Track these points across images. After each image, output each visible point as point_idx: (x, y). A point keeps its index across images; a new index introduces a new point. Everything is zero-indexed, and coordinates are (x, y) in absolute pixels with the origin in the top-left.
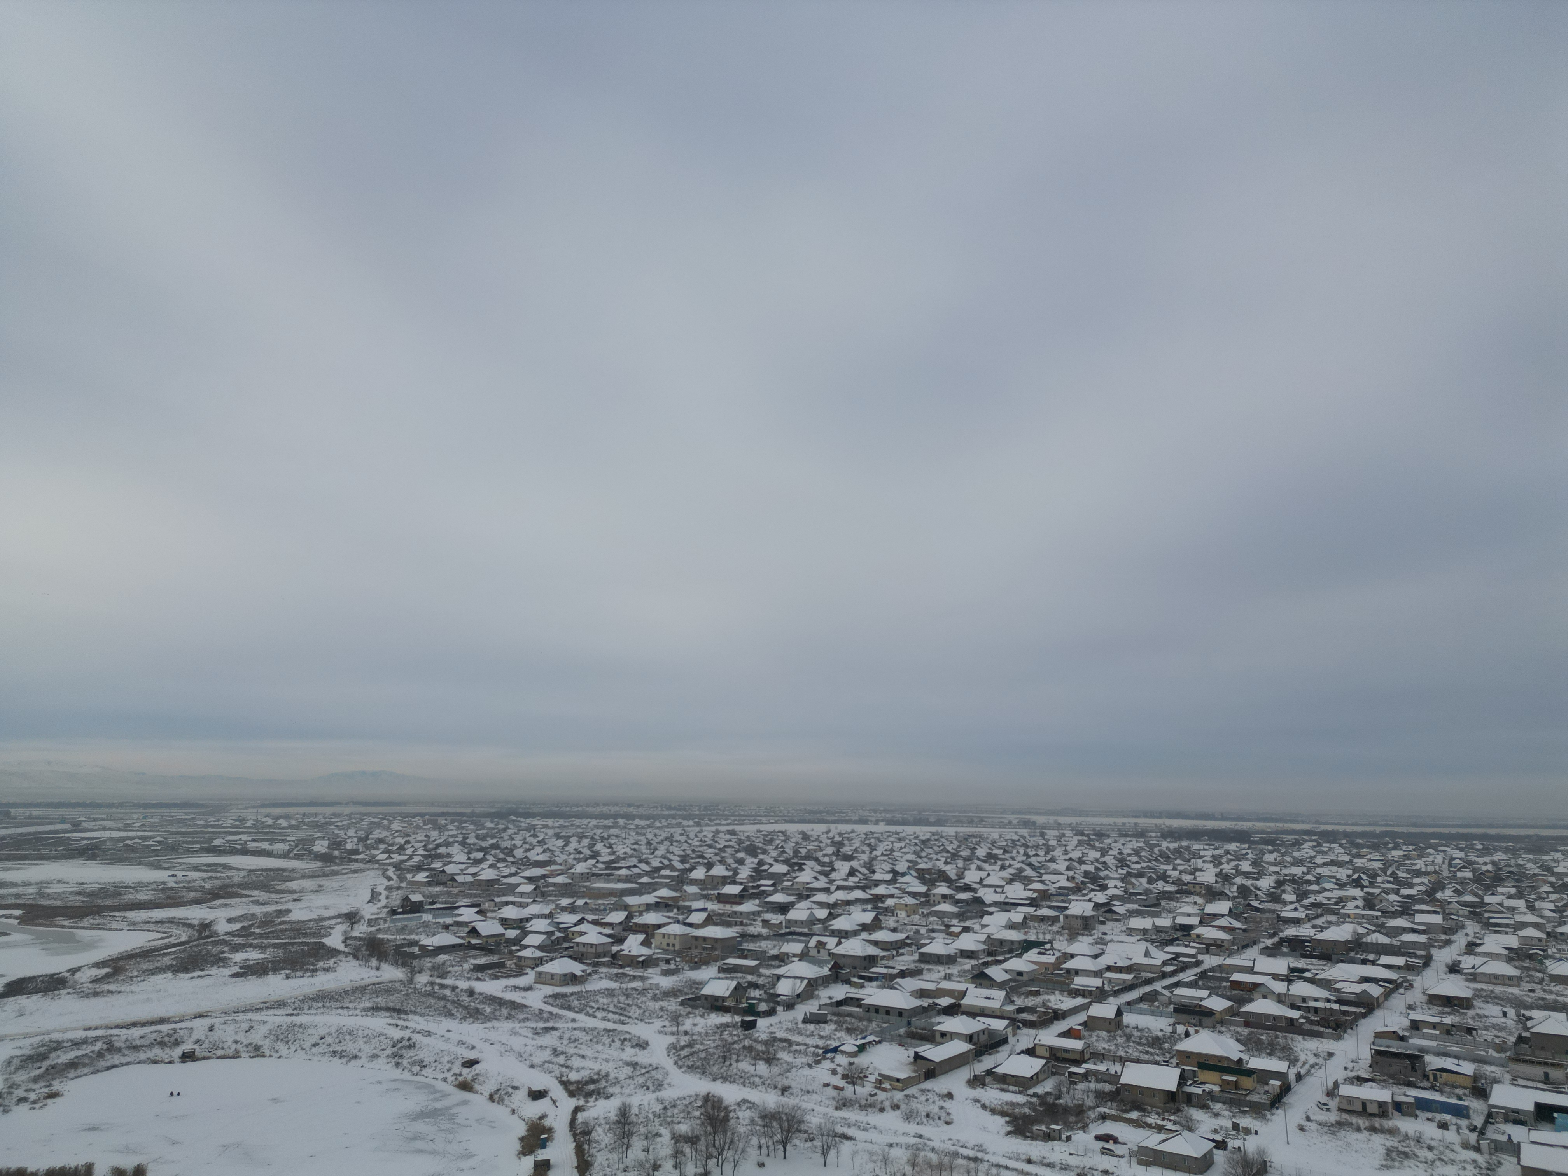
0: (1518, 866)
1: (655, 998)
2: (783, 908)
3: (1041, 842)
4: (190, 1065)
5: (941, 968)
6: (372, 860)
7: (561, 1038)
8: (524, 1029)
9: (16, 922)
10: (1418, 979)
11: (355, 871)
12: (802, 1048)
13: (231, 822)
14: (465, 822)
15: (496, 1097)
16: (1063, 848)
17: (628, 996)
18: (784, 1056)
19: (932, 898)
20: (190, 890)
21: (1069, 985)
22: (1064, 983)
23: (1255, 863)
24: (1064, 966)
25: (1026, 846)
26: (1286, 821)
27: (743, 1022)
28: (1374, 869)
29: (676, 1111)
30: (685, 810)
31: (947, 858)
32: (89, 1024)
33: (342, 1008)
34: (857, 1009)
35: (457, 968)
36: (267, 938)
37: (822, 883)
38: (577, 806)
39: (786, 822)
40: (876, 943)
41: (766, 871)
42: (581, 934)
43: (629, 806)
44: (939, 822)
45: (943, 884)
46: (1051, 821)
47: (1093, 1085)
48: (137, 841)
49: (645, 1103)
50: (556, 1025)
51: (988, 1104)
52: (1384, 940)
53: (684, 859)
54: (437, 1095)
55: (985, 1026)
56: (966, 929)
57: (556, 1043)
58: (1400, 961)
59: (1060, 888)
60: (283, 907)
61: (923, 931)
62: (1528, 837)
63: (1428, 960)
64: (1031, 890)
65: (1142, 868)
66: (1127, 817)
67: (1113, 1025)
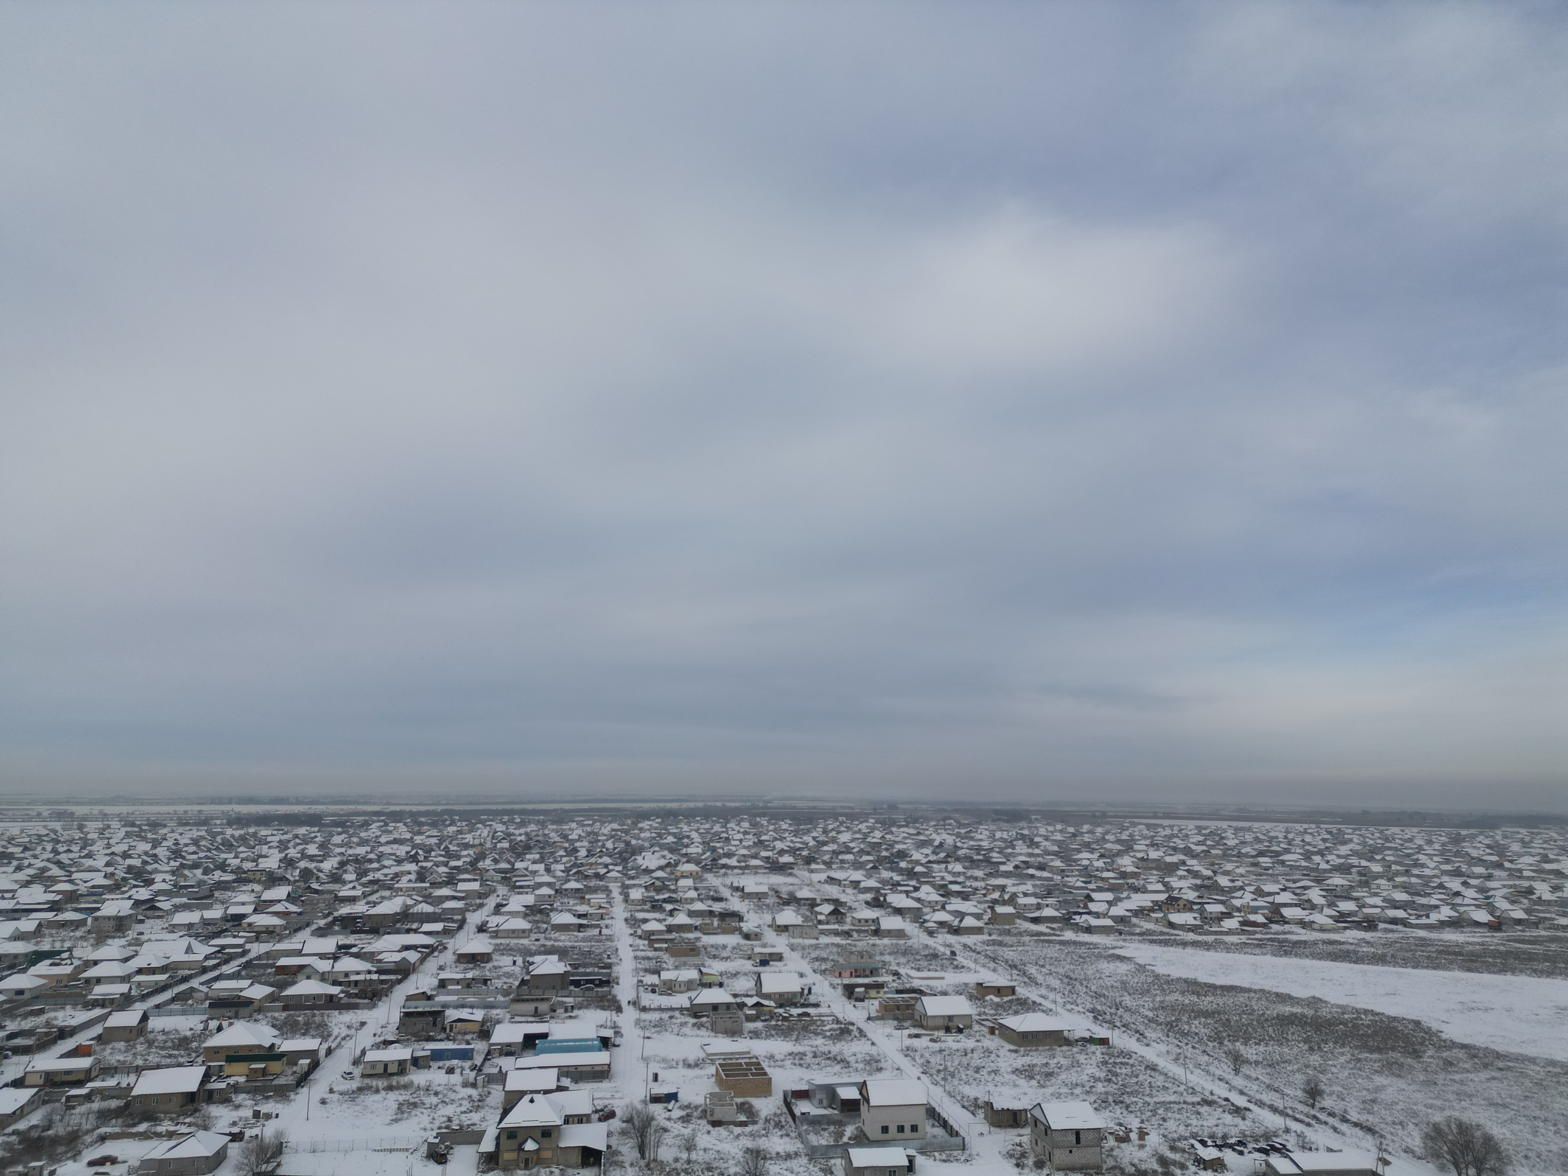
0: (545, 835)
3: (78, 836)
10: (452, 941)
16: (105, 842)
21: (85, 996)
22: (80, 995)
23: (322, 846)
24: (83, 975)
25: (56, 841)
26: (359, 803)
28: (430, 845)
46: (95, 812)
47: (96, 1105)
52: (427, 908)
58: (438, 927)
59: (93, 887)
62: (555, 810)
63: (462, 923)
64: (53, 892)
65: (199, 858)
66: (192, 803)
67: (134, 1032)
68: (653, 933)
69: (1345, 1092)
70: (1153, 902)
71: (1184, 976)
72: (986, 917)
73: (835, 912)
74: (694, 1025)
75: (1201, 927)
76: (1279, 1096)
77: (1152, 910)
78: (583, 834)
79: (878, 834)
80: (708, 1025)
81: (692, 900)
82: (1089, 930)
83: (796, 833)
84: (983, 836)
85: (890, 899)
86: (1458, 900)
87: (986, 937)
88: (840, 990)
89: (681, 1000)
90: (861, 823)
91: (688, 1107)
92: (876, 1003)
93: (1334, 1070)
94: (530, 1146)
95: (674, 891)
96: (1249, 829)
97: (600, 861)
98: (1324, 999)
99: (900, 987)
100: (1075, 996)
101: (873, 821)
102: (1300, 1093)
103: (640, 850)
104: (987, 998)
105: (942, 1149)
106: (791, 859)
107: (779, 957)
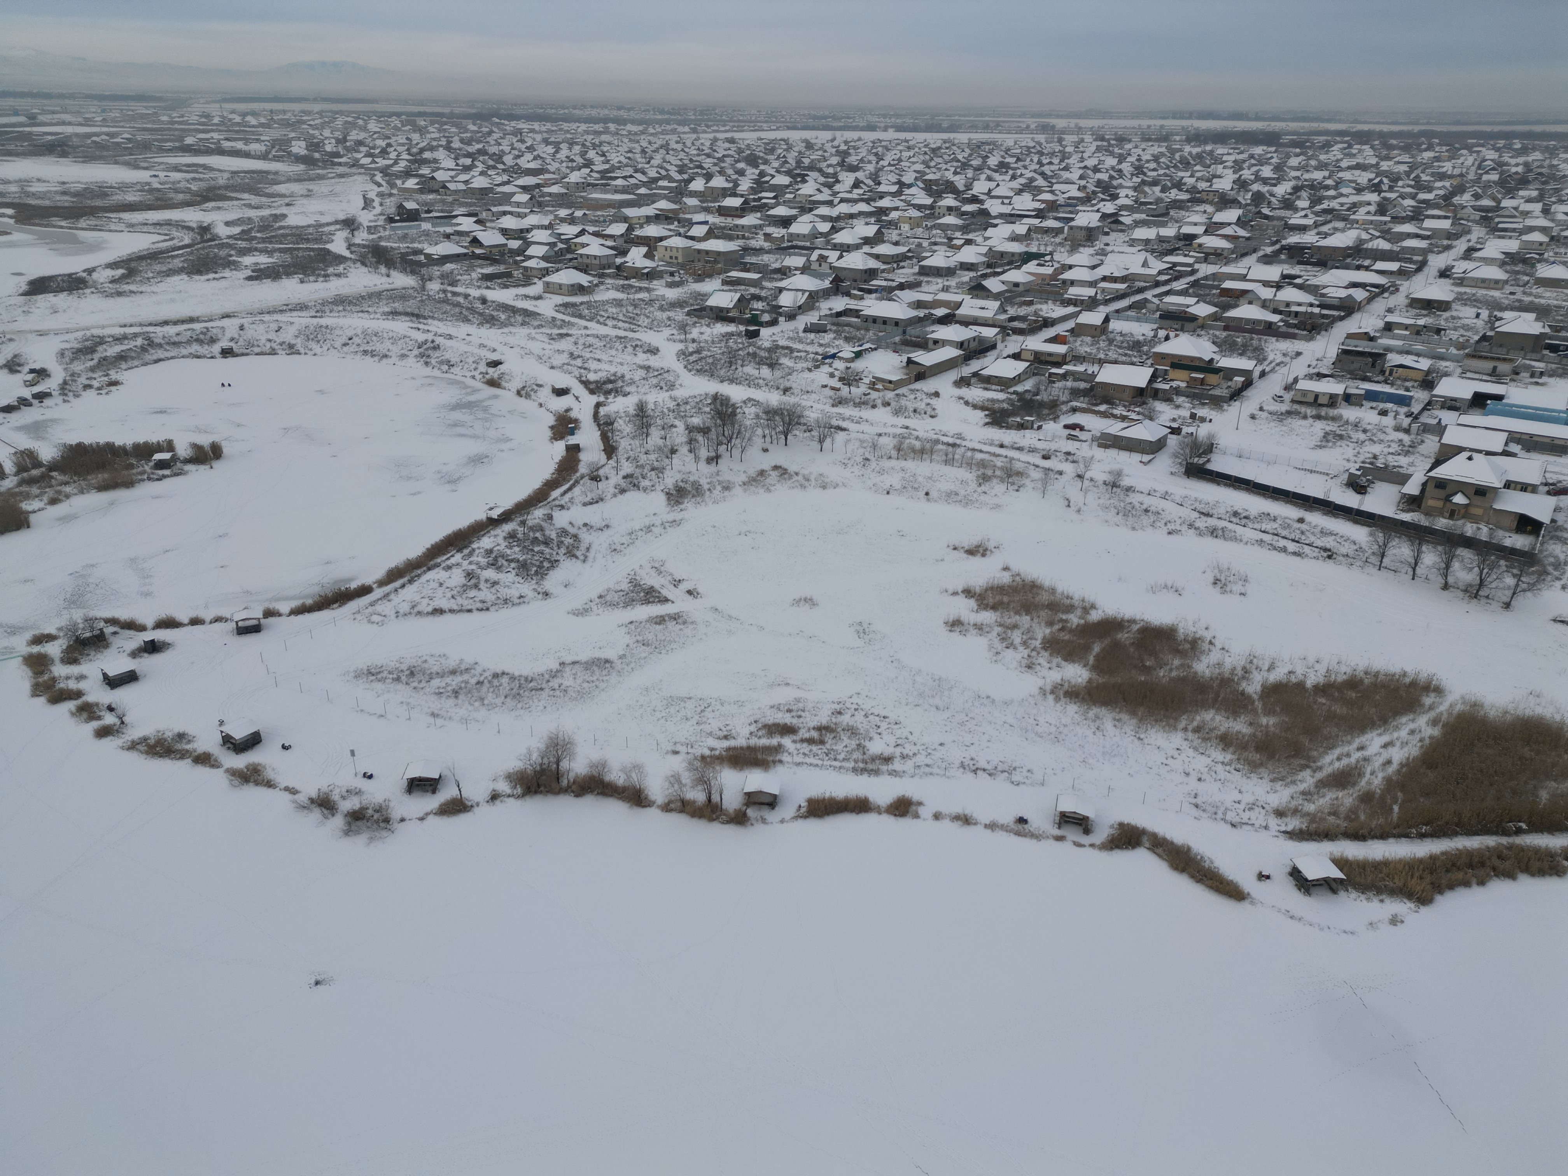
0: (1552, 166)
1: (662, 309)
2: (786, 222)
3: (1058, 148)
4: (231, 360)
5: (939, 280)
6: (355, 164)
7: (576, 343)
8: (541, 335)
9: (12, 221)
10: (1406, 284)
11: (341, 176)
12: (803, 354)
13: (197, 118)
14: (446, 123)
15: (523, 393)
16: (1080, 155)
17: (636, 306)
18: (785, 361)
19: (937, 211)
20: (177, 191)
21: (1062, 294)
22: (1058, 293)
23: (1278, 168)
24: (1061, 277)
25: (1041, 153)
26: (1323, 121)
27: (747, 330)
28: (1398, 173)
29: (688, 407)
30: (679, 114)
31: (957, 167)
32: (123, 322)
33: (362, 311)
34: (856, 320)
35: (465, 277)
36: (271, 242)
37: (825, 196)
38: (564, 108)
39: (789, 128)
40: (877, 257)
41: (767, 182)
42: (584, 245)
43: (619, 108)
44: (952, 129)
45: (950, 195)
46: (1072, 125)
47: (1070, 384)
48: (104, 137)
49: (660, 400)
50: (570, 332)
51: (970, 400)
52: (1384, 245)
53: (681, 170)
54: (469, 390)
55: (977, 334)
56: (969, 242)
57: (573, 348)
58: (1394, 266)
59: (1069, 198)
60: (278, 212)
61: (925, 244)
63: (1422, 266)
64: (1039, 201)
65: (1159, 175)
66: (1155, 118)
67: (1099, 330)
94: (1459, 499)
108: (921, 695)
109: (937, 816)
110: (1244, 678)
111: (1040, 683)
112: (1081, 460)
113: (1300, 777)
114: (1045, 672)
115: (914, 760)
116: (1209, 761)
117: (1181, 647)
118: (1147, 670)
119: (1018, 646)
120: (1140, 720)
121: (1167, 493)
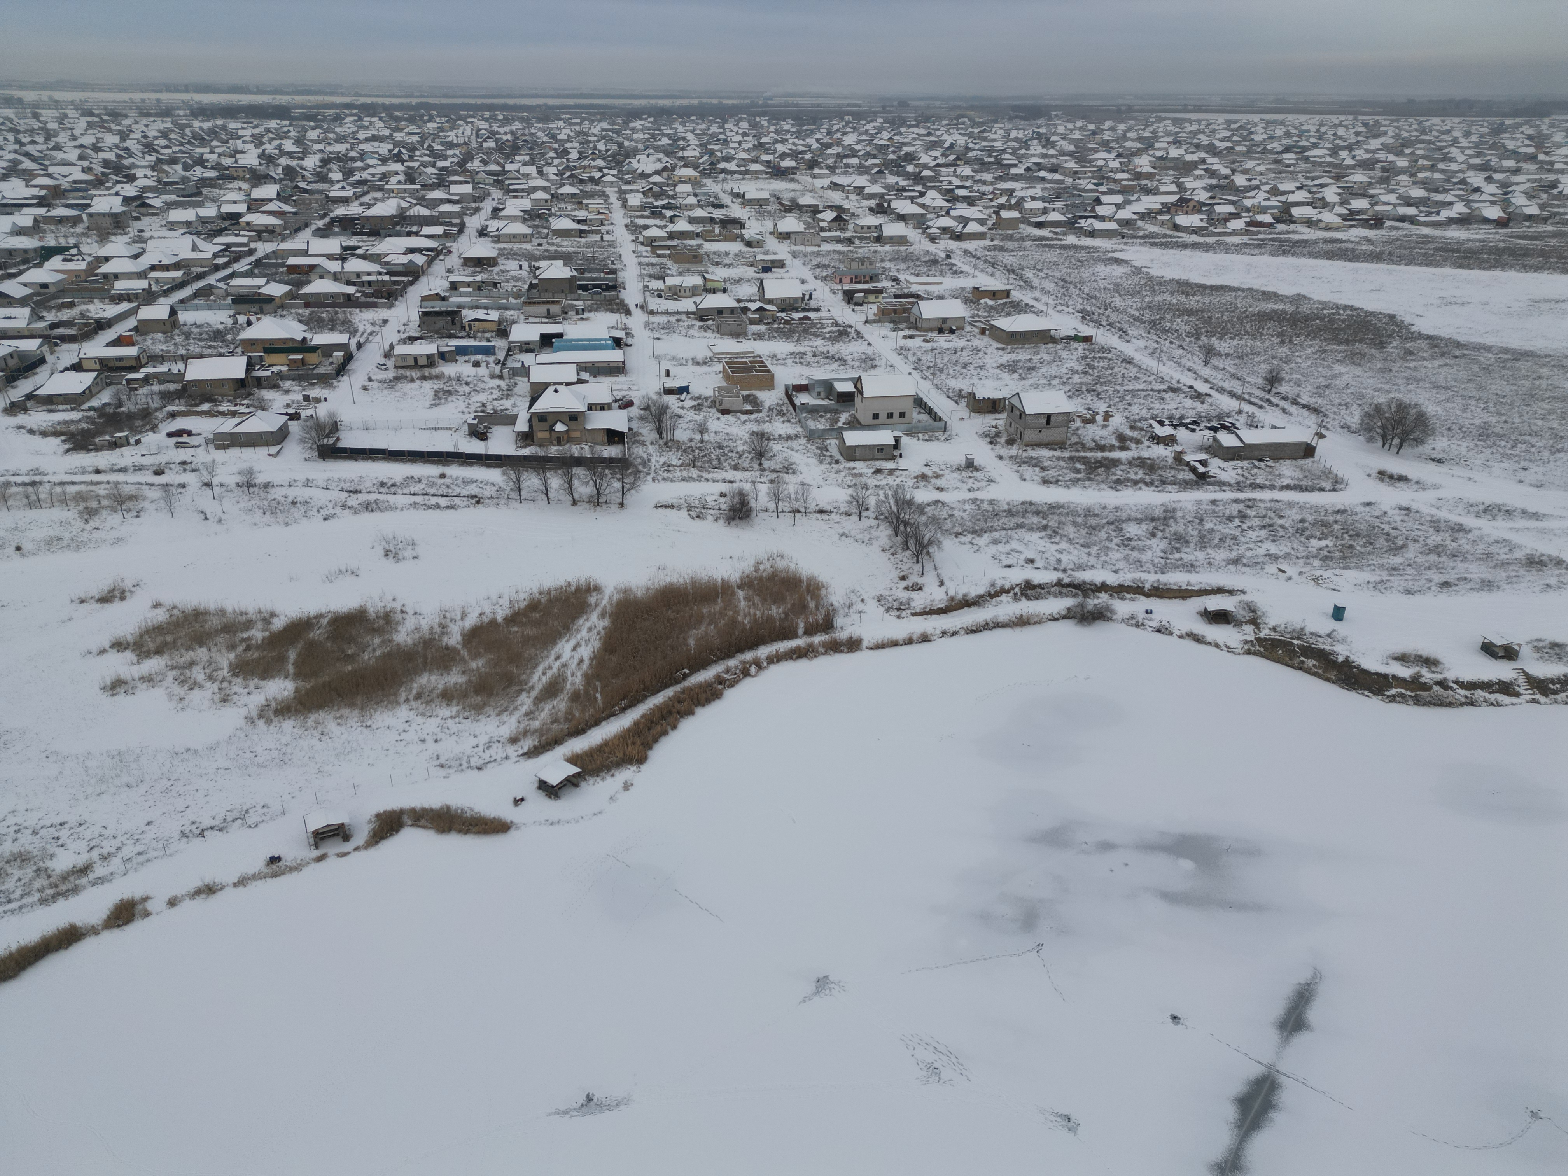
0: (532, 134)
3: (36, 125)
10: (455, 245)
16: (69, 132)
21: (109, 291)
22: (103, 289)
23: (298, 142)
24: (99, 271)
25: (15, 131)
26: (326, 94)
28: (412, 143)
46: (45, 98)
47: (156, 388)
51: (35, 427)
52: (424, 212)
55: (12, 349)
58: (439, 230)
59: (75, 182)
62: (539, 106)
63: (462, 227)
64: (36, 186)
65: (174, 153)
66: (147, 91)
67: (168, 325)
68: (655, 239)
69: (1303, 379)
70: (1162, 204)
71: (1177, 277)
72: (990, 223)
73: (838, 219)
74: (701, 327)
75: (1205, 228)
76: (1240, 383)
77: (1160, 212)
78: (572, 134)
79: (886, 135)
80: (714, 327)
81: (692, 207)
82: (1092, 234)
83: (799, 135)
84: (996, 137)
85: (893, 205)
86: (1476, 196)
87: (987, 243)
88: (840, 295)
89: (687, 304)
90: (868, 122)
91: (699, 398)
92: (874, 307)
93: (1299, 360)
94: (560, 427)
95: (674, 197)
96: (1282, 123)
97: (593, 164)
98: (1309, 296)
99: (899, 292)
100: (1067, 298)
101: (881, 120)
102: (1260, 381)
103: (634, 152)
104: (982, 301)
105: (925, 431)
106: (793, 164)
107: (781, 264)
108: (101, 780)
109: (173, 903)
110: (443, 633)
111: (244, 712)
112: (201, 467)
113: (519, 702)
114: (244, 699)
115: (120, 855)
116: (438, 720)
117: (376, 625)
118: (351, 658)
119: (203, 683)
120: (362, 709)
121: (308, 480)
